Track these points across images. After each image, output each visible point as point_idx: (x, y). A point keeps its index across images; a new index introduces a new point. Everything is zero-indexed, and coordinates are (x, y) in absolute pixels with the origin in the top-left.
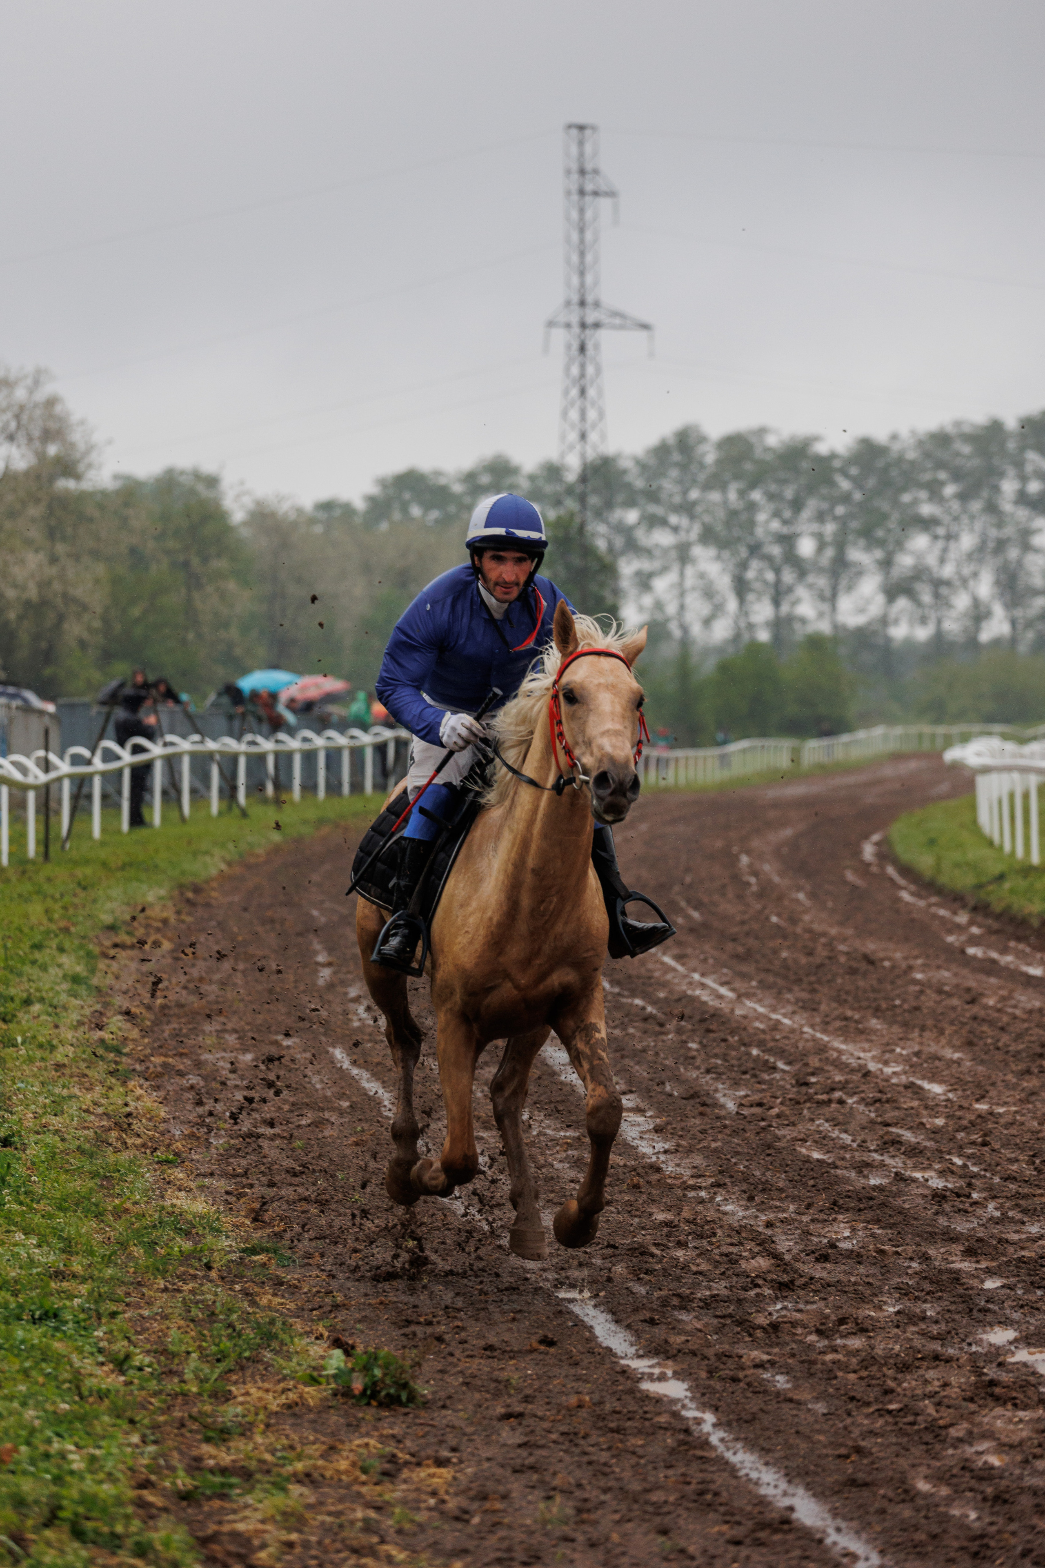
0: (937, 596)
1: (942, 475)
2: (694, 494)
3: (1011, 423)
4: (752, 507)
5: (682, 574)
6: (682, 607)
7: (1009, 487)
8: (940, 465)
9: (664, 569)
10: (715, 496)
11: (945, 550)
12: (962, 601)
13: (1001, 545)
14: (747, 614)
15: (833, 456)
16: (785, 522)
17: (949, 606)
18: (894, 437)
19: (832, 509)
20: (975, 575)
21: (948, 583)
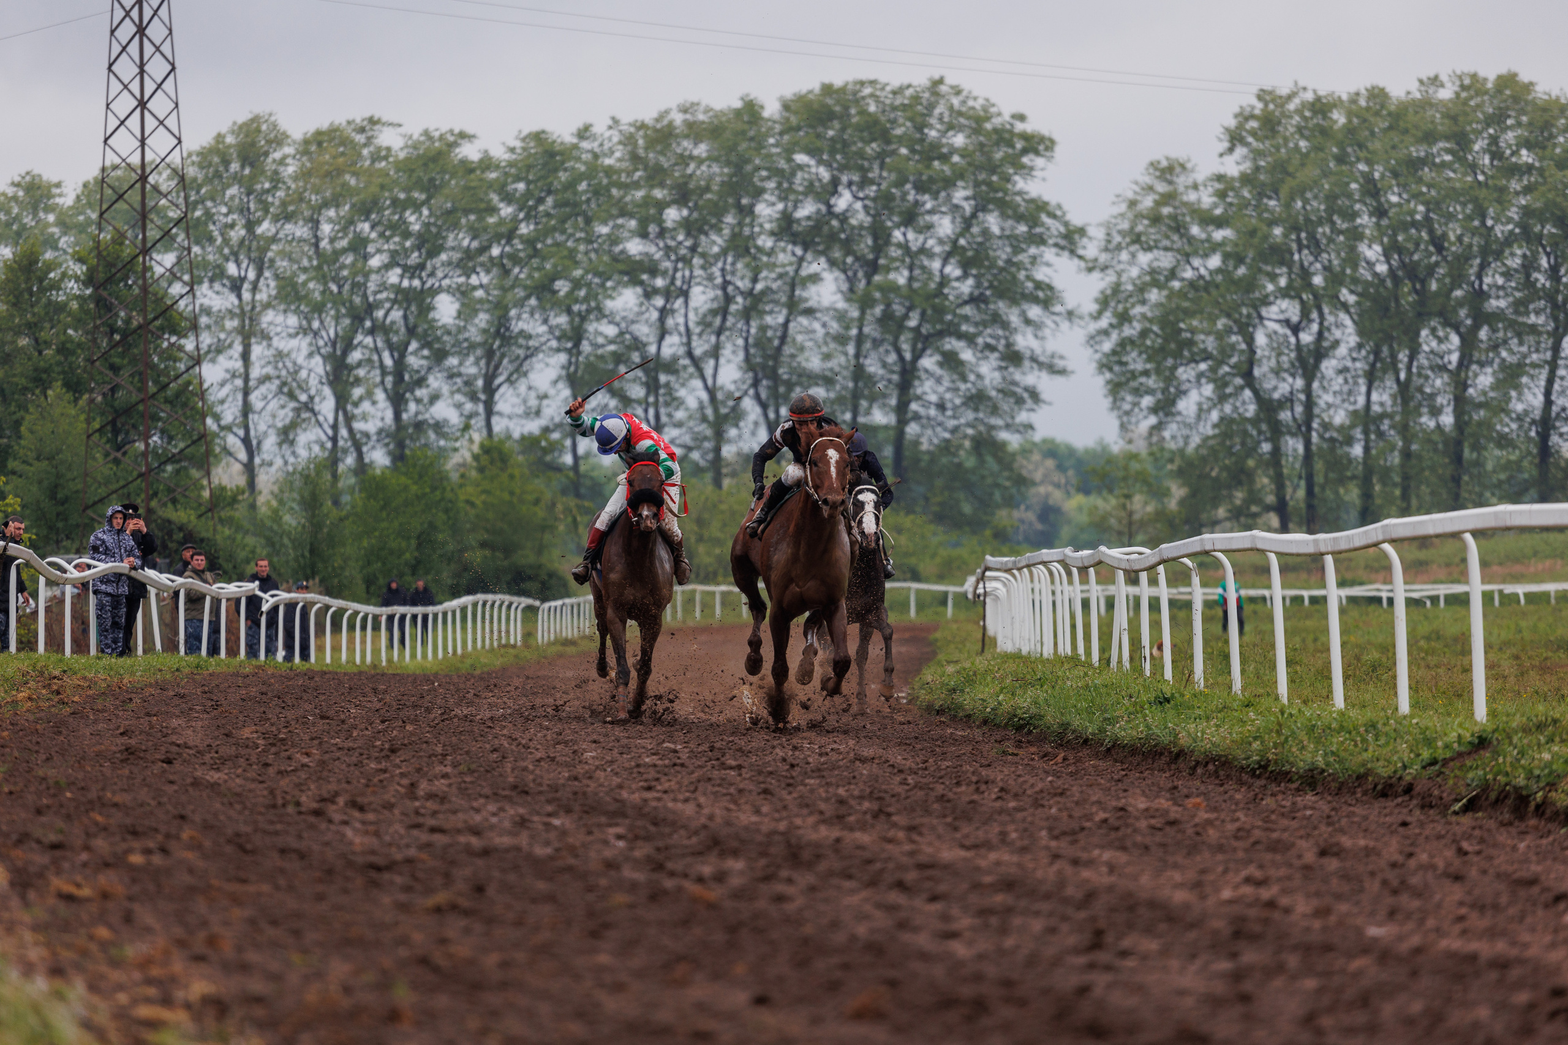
0: (653, 386)
1: (659, 194)
2: (265, 228)
3: (771, 109)
4: (359, 246)
5: (246, 356)
6: (246, 409)
7: (767, 210)
8: (656, 175)
9: (219, 349)
10: (301, 230)
11: (664, 312)
12: (692, 394)
13: (755, 304)
14: (349, 419)
15: (487, 163)
16: (412, 271)
17: (675, 402)
18: (584, 133)
19: (484, 249)
20: (715, 352)
21: (671, 367)
